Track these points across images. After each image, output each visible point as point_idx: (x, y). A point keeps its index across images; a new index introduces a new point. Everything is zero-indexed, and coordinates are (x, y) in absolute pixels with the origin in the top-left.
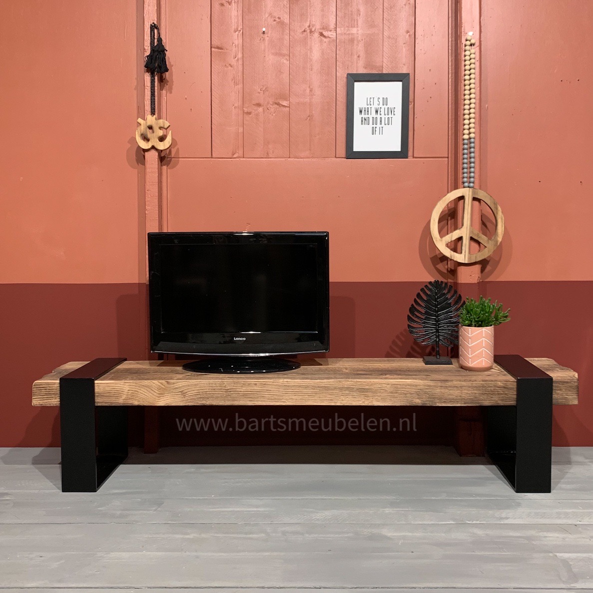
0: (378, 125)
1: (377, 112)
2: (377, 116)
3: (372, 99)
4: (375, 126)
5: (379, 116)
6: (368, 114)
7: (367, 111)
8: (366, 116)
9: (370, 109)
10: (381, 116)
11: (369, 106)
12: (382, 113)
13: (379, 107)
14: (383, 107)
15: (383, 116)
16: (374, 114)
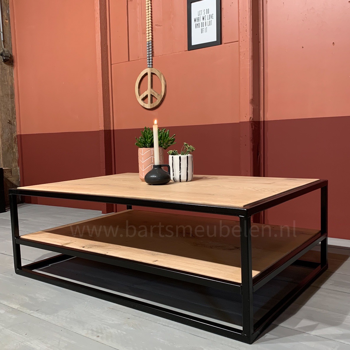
0: (205, 27)
1: (203, 19)
2: (203, 21)
3: (201, 11)
4: (202, 28)
5: (204, 21)
6: (199, 21)
7: (198, 19)
8: (198, 23)
9: (200, 18)
10: (206, 21)
11: (199, 16)
12: (206, 19)
13: (205, 15)
14: (206, 15)
15: (207, 21)
16: (202, 21)
